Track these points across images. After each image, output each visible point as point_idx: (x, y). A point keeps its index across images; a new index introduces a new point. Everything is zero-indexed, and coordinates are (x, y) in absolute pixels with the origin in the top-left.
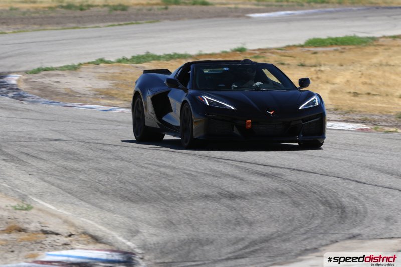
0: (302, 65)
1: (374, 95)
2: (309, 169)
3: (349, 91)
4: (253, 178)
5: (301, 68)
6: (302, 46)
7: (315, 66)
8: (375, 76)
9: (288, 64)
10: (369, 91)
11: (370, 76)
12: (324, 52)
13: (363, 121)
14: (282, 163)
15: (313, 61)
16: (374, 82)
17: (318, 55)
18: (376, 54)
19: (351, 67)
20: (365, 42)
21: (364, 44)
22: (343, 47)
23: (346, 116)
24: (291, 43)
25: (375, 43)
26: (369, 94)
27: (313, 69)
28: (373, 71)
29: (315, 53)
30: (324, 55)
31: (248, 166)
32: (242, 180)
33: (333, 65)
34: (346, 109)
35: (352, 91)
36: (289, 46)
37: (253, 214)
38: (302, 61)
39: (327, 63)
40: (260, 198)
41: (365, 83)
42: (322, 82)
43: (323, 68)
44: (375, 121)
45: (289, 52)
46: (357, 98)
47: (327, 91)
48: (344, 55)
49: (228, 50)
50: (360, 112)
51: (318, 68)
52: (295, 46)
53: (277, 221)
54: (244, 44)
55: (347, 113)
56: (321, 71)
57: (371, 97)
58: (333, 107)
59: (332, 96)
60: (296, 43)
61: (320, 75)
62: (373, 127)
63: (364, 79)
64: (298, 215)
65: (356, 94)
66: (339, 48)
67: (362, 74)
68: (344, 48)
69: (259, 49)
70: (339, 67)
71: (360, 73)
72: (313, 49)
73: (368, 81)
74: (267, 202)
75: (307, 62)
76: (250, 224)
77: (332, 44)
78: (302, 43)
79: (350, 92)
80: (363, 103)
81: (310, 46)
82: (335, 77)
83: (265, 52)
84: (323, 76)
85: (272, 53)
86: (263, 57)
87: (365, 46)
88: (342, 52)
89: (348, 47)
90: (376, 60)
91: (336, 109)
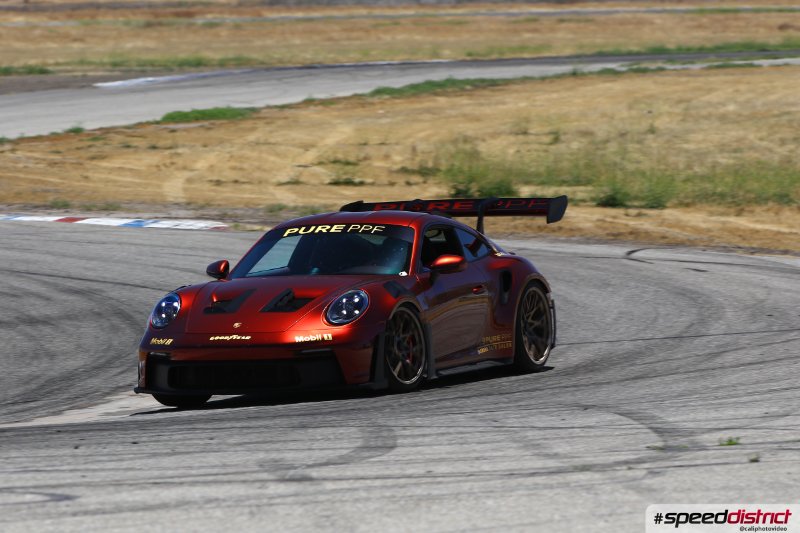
0: (154, 148)
1: (244, 183)
2: (138, 282)
3: (210, 178)
4: (64, 297)
5: (153, 152)
6: (157, 123)
7: (170, 148)
8: (248, 158)
9: (135, 147)
10: (237, 178)
11: (241, 158)
12: (185, 130)
13: (221, 218)
14: (106, 275)
15: (169, 143)
16: (245, 166)
17: (177, 134)
18: (253, 129)
19: (218, 148)
20: (241, 115)
21: (240, 117)
22: (212, 121)
23: (200, 212)
24: (144, 120)
25: (255, 115)
26: (236, 182)
27: (167, 152)
28: (247, 152)
29: (173, 131)
30: (184, 133)
31: (60, 281)
32: (48, 299)
33: (193, 146)
34: (201, 202)
35: (215, 178)
36: (140, 125)
37: (58, 344)
38: (154, 143)
39: (187, 143)
40: (69, 323)
41: (234, 168)
42: (177, 169)
43: (180, 151)
44: (236, 217)
45: (139, 131)
46: (219, 188)
47: (182, 180)
48: (212, 133)
49: (59, 131)
50: (219, 205)
51: (173, 151)
52: (149, 123)
53: (88, 351)
54: (81, 123)
55: (202, 207)
56: (178, 155)
57: (237, 186)
58: (184, 200)
59: (187, 186)
60: (150, 119)
61: (175, 160)
62: (232, 224)
63: (233, 163)
64: (115, 343)
65: (218, 183)
66: (206, 123)
67: (231, 157)
68: (213, 124)
69: (101, 129)
70: (201, 149)
71: (228, 155)
72: (172, 126)
73: (237, 164)
74: (79, 327)
75: (161, 143)
76: (52, 356)
77: (197, 119)
78: (158, 118)
79: (211, 181)
80: (227, 193)
81: (169, 123)
82: (195, 161)
83: (108, 133)
84: (180, 161)
85: (117, 133)
86: (103, 139)
87: (241, 120)
88: (209, 129)
89: (218, 122)
90: (252, 137)
91: (189, 204)
